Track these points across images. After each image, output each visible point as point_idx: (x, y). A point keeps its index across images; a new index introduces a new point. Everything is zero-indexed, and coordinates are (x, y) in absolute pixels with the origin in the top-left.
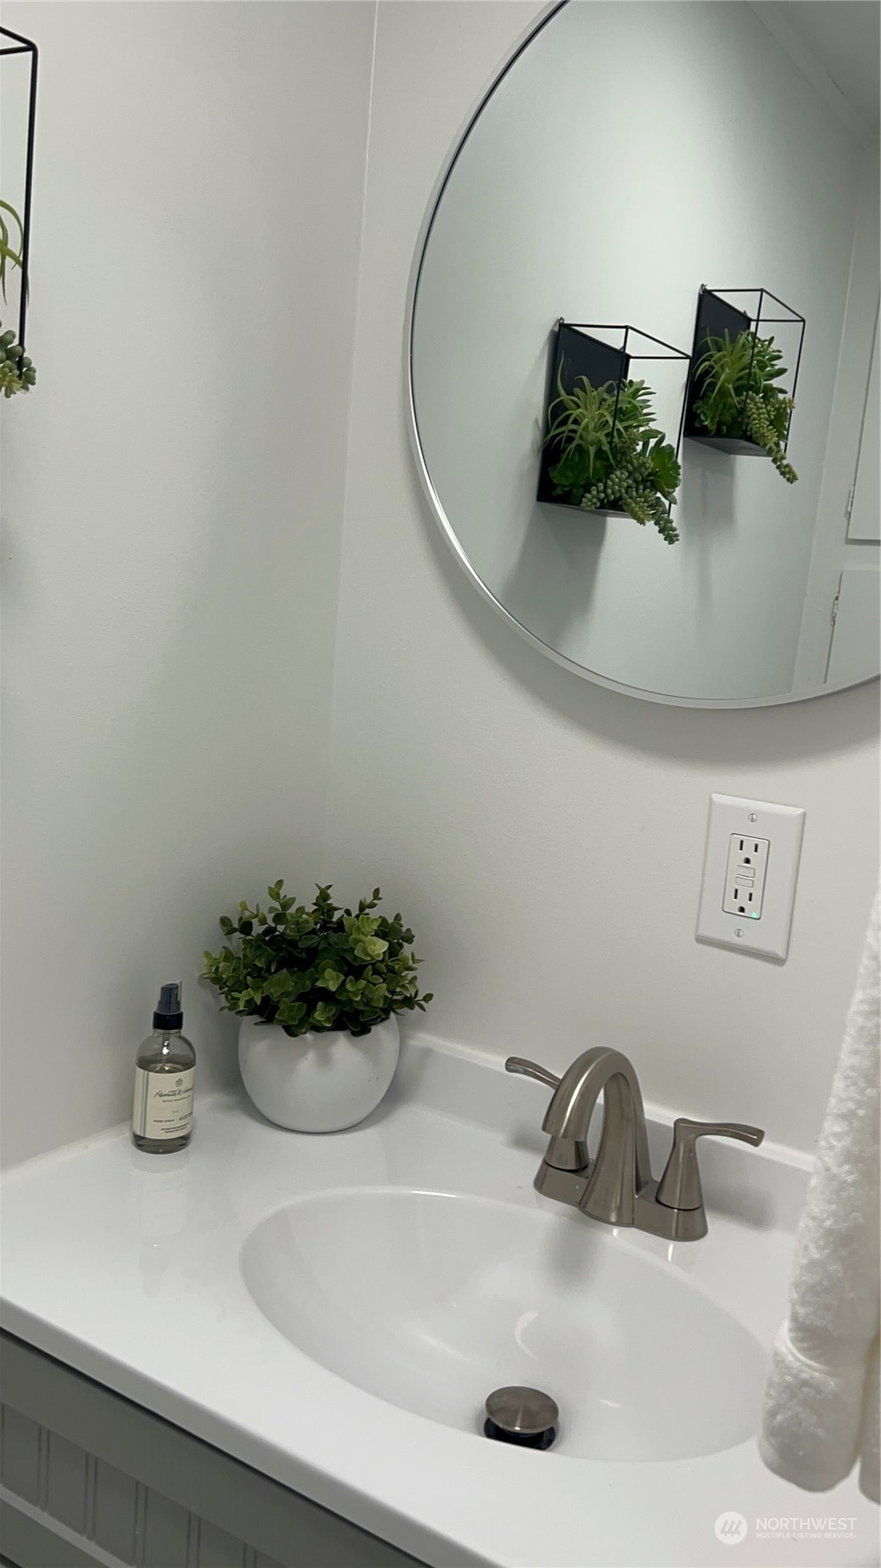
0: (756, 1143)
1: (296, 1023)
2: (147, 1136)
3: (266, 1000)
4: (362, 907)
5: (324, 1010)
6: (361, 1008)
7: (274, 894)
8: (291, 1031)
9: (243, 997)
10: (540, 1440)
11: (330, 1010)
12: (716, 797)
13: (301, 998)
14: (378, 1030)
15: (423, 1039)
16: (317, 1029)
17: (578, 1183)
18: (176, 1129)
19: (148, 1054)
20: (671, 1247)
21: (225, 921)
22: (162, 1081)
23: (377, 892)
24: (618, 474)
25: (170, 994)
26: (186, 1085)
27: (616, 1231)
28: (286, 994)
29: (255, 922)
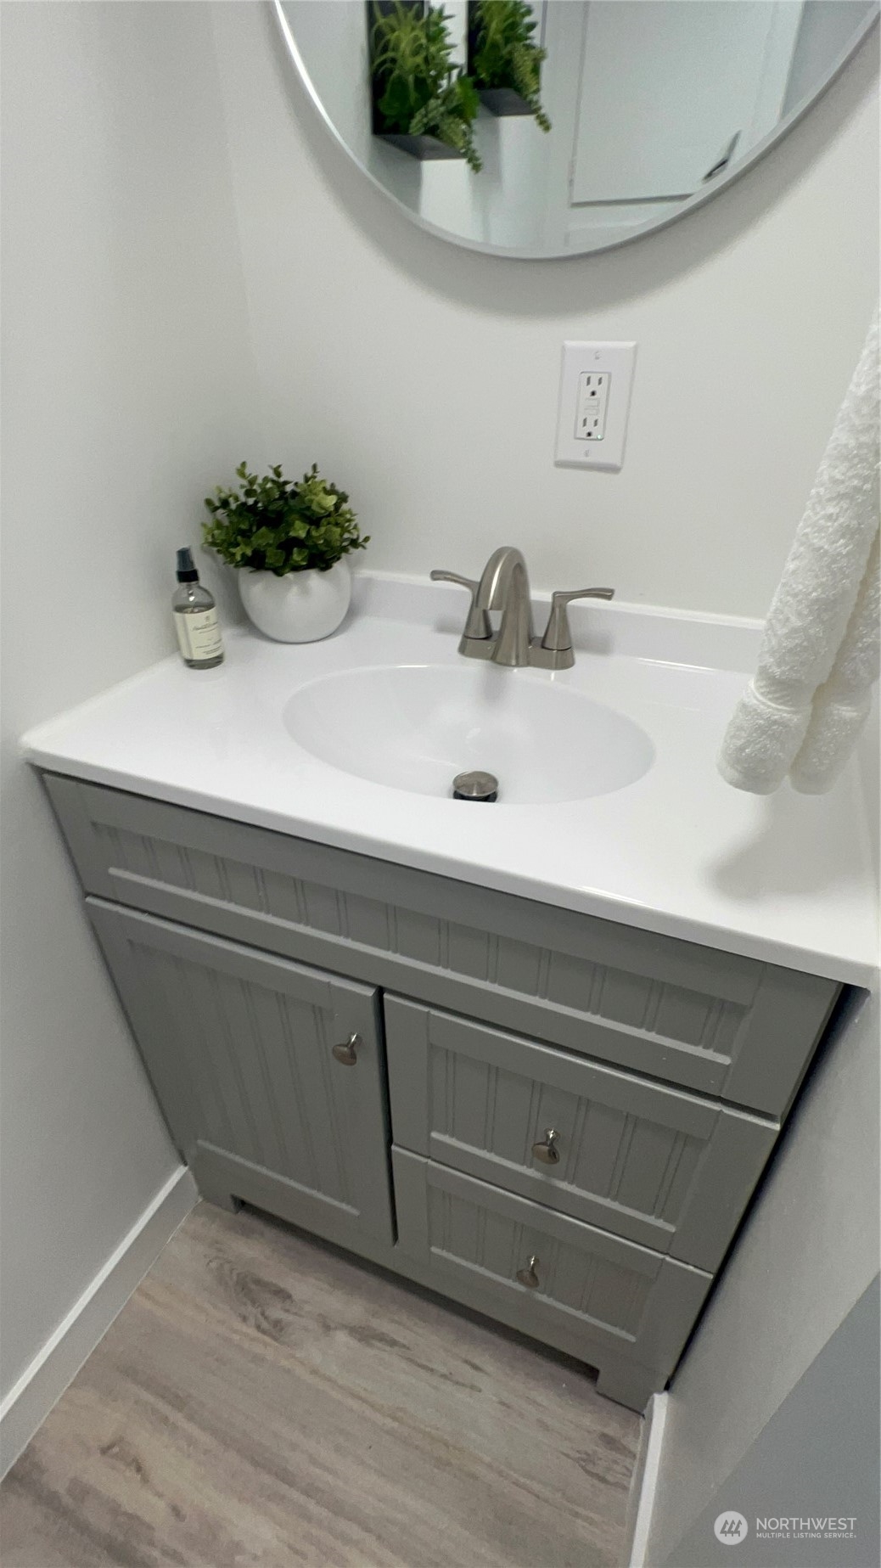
0: (609, 598)
1: (281, 564)
2: (194, 658)
3: (255, 552)
4: (307, 479)
5: (299, 553)
6: (325, 549)
7: (241, 473)
8: (278, 572)
9: (238, 552)
10: (490, 798)
11: (304, 552)
12: (569, 344)
13: (281, 546)
14: (337, 566)
15: (365, 573)
16: (296, 568)
17: (489, 646)
18: (212, 651)
19: (180, 603)
20: (553, 674)
21: (209, 502)
22: (195, 619)
23: (315, 467)
24: (433, 103)
25: (184, 555)
26: (213, 620)
27: (516, 670)
28: (268, 545)
29: (231, 500)
